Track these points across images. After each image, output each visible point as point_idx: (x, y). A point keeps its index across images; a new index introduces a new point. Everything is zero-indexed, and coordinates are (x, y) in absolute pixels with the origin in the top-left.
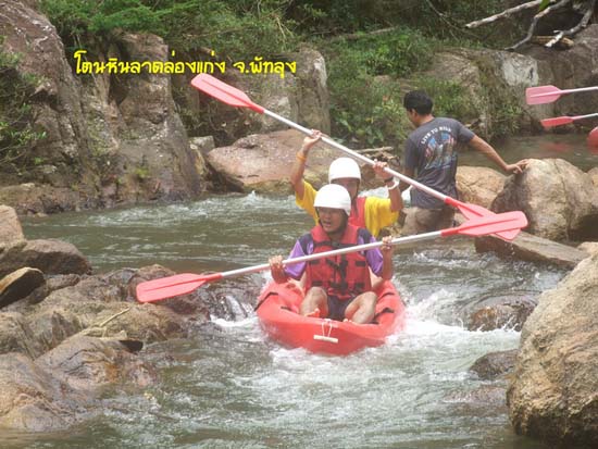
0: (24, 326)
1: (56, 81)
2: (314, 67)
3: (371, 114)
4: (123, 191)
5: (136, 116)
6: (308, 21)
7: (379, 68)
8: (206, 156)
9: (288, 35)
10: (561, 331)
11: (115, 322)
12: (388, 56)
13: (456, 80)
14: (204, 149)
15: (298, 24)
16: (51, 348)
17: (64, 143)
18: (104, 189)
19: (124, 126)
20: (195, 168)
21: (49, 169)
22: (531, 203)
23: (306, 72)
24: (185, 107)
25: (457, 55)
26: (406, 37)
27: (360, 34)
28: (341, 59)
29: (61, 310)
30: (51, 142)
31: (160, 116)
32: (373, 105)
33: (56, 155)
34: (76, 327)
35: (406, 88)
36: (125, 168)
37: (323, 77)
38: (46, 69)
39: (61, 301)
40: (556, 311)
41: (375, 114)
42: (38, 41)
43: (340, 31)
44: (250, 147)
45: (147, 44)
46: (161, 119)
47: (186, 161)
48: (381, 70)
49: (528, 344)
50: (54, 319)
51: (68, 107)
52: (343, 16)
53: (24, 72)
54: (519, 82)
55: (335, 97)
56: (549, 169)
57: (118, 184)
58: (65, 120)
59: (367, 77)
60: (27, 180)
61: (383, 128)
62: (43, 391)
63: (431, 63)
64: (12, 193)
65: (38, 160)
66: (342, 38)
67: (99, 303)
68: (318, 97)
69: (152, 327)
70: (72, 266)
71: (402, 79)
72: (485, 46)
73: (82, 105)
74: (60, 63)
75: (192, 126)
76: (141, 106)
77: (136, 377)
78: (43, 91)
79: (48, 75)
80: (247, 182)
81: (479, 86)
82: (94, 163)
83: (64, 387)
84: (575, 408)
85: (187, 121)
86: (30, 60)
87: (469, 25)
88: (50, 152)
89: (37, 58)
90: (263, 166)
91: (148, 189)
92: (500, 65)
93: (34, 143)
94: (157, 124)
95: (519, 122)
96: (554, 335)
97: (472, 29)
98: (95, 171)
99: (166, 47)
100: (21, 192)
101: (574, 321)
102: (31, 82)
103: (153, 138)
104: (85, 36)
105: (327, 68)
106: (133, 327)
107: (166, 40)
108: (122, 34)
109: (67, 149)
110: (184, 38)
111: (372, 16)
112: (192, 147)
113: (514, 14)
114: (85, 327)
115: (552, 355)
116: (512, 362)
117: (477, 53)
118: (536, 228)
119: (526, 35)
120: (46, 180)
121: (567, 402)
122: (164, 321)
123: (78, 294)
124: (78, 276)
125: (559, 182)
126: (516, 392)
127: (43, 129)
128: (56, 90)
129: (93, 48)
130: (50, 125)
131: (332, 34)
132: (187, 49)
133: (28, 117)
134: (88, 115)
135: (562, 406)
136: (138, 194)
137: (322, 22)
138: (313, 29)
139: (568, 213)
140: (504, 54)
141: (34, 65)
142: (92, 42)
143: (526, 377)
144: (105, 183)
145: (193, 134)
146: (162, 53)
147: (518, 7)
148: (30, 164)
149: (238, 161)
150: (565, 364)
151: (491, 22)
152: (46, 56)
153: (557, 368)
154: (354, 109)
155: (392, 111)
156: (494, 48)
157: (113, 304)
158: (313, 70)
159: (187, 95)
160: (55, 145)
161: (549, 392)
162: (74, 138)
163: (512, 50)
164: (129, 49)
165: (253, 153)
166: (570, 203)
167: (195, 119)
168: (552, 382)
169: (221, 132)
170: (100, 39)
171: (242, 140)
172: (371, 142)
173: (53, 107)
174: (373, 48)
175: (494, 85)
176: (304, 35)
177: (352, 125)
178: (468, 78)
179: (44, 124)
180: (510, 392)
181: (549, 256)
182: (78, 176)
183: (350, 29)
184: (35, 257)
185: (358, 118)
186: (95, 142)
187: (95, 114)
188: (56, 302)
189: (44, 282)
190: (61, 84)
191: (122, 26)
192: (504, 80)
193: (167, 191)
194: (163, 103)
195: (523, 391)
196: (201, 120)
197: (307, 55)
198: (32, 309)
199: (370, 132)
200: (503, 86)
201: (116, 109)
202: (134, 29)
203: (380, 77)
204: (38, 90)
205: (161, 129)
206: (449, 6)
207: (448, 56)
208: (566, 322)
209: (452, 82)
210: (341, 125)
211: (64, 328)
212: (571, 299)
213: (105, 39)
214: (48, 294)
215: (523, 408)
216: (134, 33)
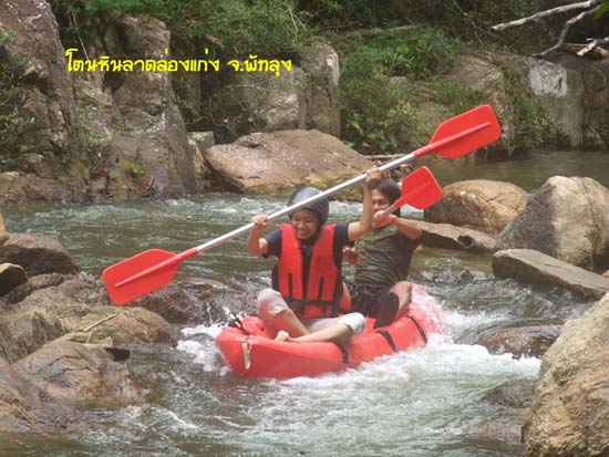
1: (47, 63)
2: (326, 63)
3: (385, 118)
4: (113, 186)
5: (133, 105)
6: (322, 14)
7: (396, 68)
8: (204, 153)
9: (300, 28)
10: (584, 365)
11: (101, 327)
12: (406, 56)
13: (479, 86)
14: (203, 146)
15: (312, 16)
16: (29, 353)
17: (53, 131)
18: (94, 183)
19: (118, 116)
20: (193, 165)
21: (35, 158)
22: (554, 224)
23: (318, 68)
24: (185, 99)
25: (482, 58)
26: (428, 36)
27: (377, 30)
28: (356, 56)
29: (42, 311)
30: (39, 129)
31: (158, 107)
32: (387, 108)
33: (43, 142)
34: (57, 331)
35: (424, 92)
36: (117, 161)
37: (336, 75)
38: (39, 49)
39: (42, 302)
40: (580, 343)
41: (389, 118)
42: (31, 19)
43: (356, 27)
44: (253, 146)
45: (148, 29)
46: (158, 111)
47: (183, 157)
48: (399, 71)
49: (548, 376)
50: (34, 320)
51: (59, 92)
52: (360, 10)
53: (14, 52)
54: (546, 92)
55: (347, 97)
56: (576, 188)
57: (108, 178)
58: (56, 106)
59: (383, 77)
60: (11, 169)
61: (397, 133)
62: (20, 398)
63: (453, 66)
65: (24, 148)
66: (358, 33)
67: (84, 306)
68: (329, 96)
69: (140, 335)
70: (57, 265)
71: (420, 82)
72: (511, 51)
73: (74, 90)
74: (53, 43)
75: (191, 120)
76: (137, 95)
77: (121, 389)
78: (33, 72)
79: (40, 57)
80: (247, 183)
81: (504, 94)
82: (84, 154)
83: (43, 395)
84: (595, 449)
85: (187, 114)
86: (21, 40)
87: (495, 27)
88: (37, 139)
89: (28, 37)
90: (265, 168)
91: (141, 185)
92: (526, 73)
93: (20, 129)
94: (154, 115)
95: (543, 136)
96: (576, 369)
97: (498, 32)
99: (168, 33)
100: (4, 181)
101: (598, 355)
102: (21, 63)
103: (149, 131)
104: (81, 17)
105: (341, 65)
106: (119, 334)
107: (169, 25)
108: (122, 16)
109: (56, 138)
110: (188, 25)
111: (392, 11)
112: (191, 142)
113: (545, 18)
114: (68, 332)
115: (573, 390)
116: (527, 395)
117: (503, 58)
118: (558, 251)
119: (556, 42)
120: (31, 169)
121: (587, 442)
122: (153, 329)
123: (62, 296)
124: (62, 275)
125: (586, 202)
126: (532, 428)
127: (32, 115)
128: (47, 72)
129: (90, 29)
130: (39, 110)
131: (347, 29)
132: (191, 36)
133: (16, 100)
134: (80, 102)
135: (581, 446)
136: (130, 190)
137: (337, 16)
138: (327, 22)
139: (594, 236)
140: (532, 61)
141: (25, 45)
142: (89, 23)
143: (543, 413)
144: (95, 177)
145: (192, 128)
146: (164, 39)
147: (549, 11)
148: (15, 152)
149: (239, 160)
150: (587, 401)
151: (519, 26)
152: (39, 36)
153: (578, 404)
154: (367, 111)
155: (408, 115)
156: (521, 54)
157: (98, 307)
158: (325, 67)
159: (188, 86)
160: (43, 132)
161: (568, 430)
162: (64, 126)
163: (540, 57)
164: (128, 33)
165: (255, 153)
166: (596, 226)
167: (195, 112)
168: (572, 419)
169: (222, 128)
170: (98, 20)
171: (244, 138)
172: (383, 147)
173: (43, 91)
174: (391, 46)
175: (519, 93)
176: (317, 28)
177: (364, 128)
178: (490, 84)
179: (33, 110)
180: (525, 428)
181: (572, 282)
182: (66, 168)
183: (367, 25)
185: (370, 120)
186: (86, 132)
187: (88, 101)
188: (37, 302)
189: (26, 280)
190: (53, 66)
191: (122, 8)
192: (530, 88)
193: (161, 189)
194: (162, 93)
195: (540, 428)
196: (202, 114)
197: (319, 50)
198: (11, 309)
199: (383, 137)
200: (529, 96)
201: (110, 97)
202: (134, 11)
203: (397, 78)
204: (28, 72)
205: (158, 121)
206: (475, 5)
207: (471, 59)
208: (590, 355)
209: (474, 88)
210: (353, 128)
211: (46, 331)
212: (597, 331)
213: (103, 20)
215: (539, 446)
216: (134, 16)
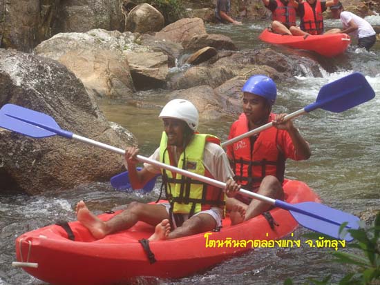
0: (208, 74)
64: (199, 12)
98: (236, 4)
184: (212, 42)
214: (218, 59)
